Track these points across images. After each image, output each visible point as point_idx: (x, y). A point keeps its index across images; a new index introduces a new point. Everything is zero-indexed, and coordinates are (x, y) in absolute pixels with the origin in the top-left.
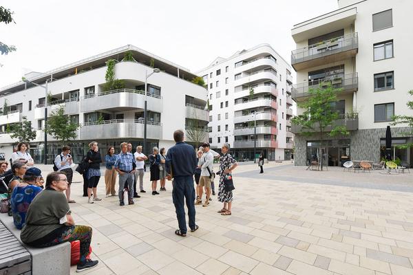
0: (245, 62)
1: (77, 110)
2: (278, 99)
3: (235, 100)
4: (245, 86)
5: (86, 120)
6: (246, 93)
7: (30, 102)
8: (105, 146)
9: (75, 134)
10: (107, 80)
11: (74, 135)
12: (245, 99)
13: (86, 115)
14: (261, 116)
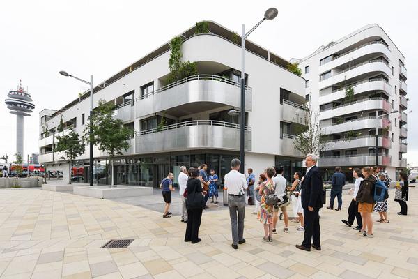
0: (335, 56)
1: (132, 117)
2: (390, 100)
3: (321, 106)
4: (336, 88)
5: (143, 128)
6: (341, 94)
7: (83, 115)
8: (168, 162)
9: (127, 144)
10: (170, 67)
11: (126, 146)
12: (337, 104)
13: (143, 122)
14: (366, 123)
